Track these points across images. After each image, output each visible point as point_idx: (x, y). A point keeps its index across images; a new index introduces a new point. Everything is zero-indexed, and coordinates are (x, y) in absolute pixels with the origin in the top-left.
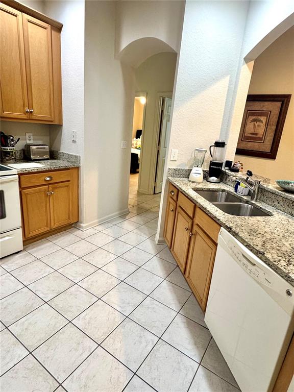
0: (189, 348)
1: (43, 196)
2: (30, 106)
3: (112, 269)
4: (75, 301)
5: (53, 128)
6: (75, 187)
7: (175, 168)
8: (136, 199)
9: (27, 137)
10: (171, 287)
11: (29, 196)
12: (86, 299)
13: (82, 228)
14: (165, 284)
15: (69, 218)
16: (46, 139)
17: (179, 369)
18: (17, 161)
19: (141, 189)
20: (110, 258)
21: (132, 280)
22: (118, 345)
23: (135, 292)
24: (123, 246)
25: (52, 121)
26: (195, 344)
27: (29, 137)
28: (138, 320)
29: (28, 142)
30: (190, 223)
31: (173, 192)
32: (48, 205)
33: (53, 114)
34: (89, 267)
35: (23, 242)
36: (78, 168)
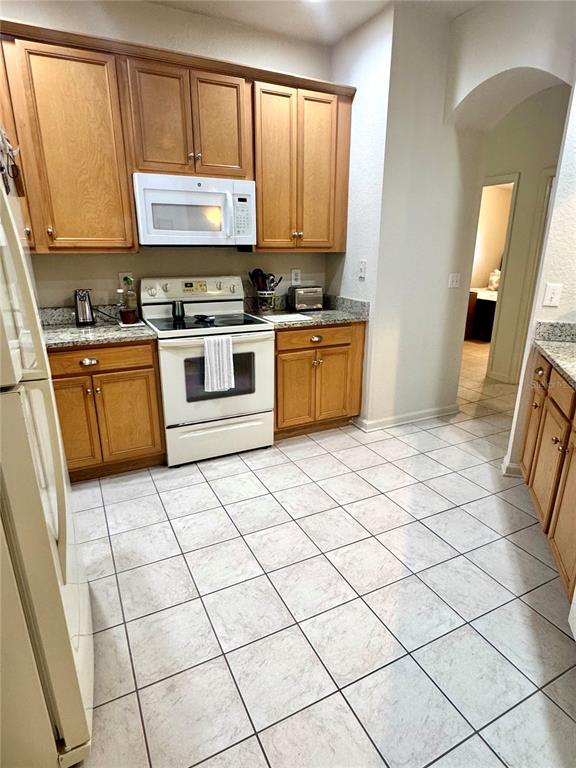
0: (523, 656)
1: (307, 366)
2: (300, 227)
3: (406, 498)
4: (336, 529)
5: (330, 259)
6: (359, 355)
7: (553, 322)
8: (480, 390)
9: (293, 275)
10: (514, 553)
11: (287, 365)
12: (353, 531)
13: (366, 427)
14: (503, 544)
15: (344, 408)
16: (321, 277)
17: (492, 679)
18: (275, 312)
19: (494, 372)
20: (405, 481)
21: (437, 523)
22: (389, 607)
23: (437, 543)
24: (433, 467)
25: (329, 248)
26: (541, 656)
27: (296, 275)
28: (434, 584)
29: (294, 283)
30: (564, 429)
31: (541, 369)
32: (313, 379)
33: (331, 235)
34: (365, 487)
35: (275, 433)
36: (364, 323)
